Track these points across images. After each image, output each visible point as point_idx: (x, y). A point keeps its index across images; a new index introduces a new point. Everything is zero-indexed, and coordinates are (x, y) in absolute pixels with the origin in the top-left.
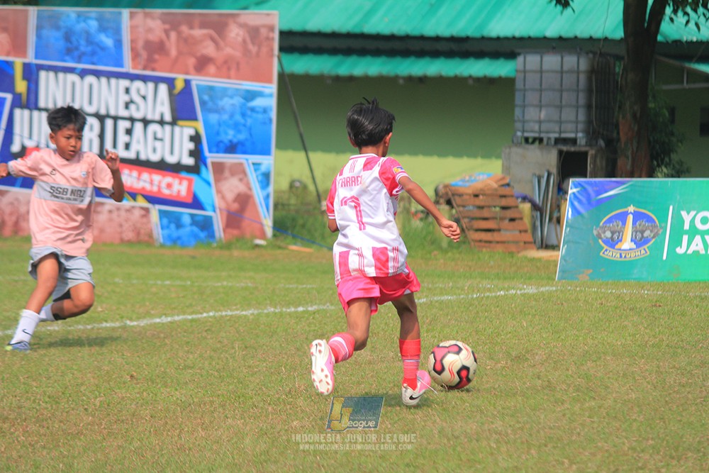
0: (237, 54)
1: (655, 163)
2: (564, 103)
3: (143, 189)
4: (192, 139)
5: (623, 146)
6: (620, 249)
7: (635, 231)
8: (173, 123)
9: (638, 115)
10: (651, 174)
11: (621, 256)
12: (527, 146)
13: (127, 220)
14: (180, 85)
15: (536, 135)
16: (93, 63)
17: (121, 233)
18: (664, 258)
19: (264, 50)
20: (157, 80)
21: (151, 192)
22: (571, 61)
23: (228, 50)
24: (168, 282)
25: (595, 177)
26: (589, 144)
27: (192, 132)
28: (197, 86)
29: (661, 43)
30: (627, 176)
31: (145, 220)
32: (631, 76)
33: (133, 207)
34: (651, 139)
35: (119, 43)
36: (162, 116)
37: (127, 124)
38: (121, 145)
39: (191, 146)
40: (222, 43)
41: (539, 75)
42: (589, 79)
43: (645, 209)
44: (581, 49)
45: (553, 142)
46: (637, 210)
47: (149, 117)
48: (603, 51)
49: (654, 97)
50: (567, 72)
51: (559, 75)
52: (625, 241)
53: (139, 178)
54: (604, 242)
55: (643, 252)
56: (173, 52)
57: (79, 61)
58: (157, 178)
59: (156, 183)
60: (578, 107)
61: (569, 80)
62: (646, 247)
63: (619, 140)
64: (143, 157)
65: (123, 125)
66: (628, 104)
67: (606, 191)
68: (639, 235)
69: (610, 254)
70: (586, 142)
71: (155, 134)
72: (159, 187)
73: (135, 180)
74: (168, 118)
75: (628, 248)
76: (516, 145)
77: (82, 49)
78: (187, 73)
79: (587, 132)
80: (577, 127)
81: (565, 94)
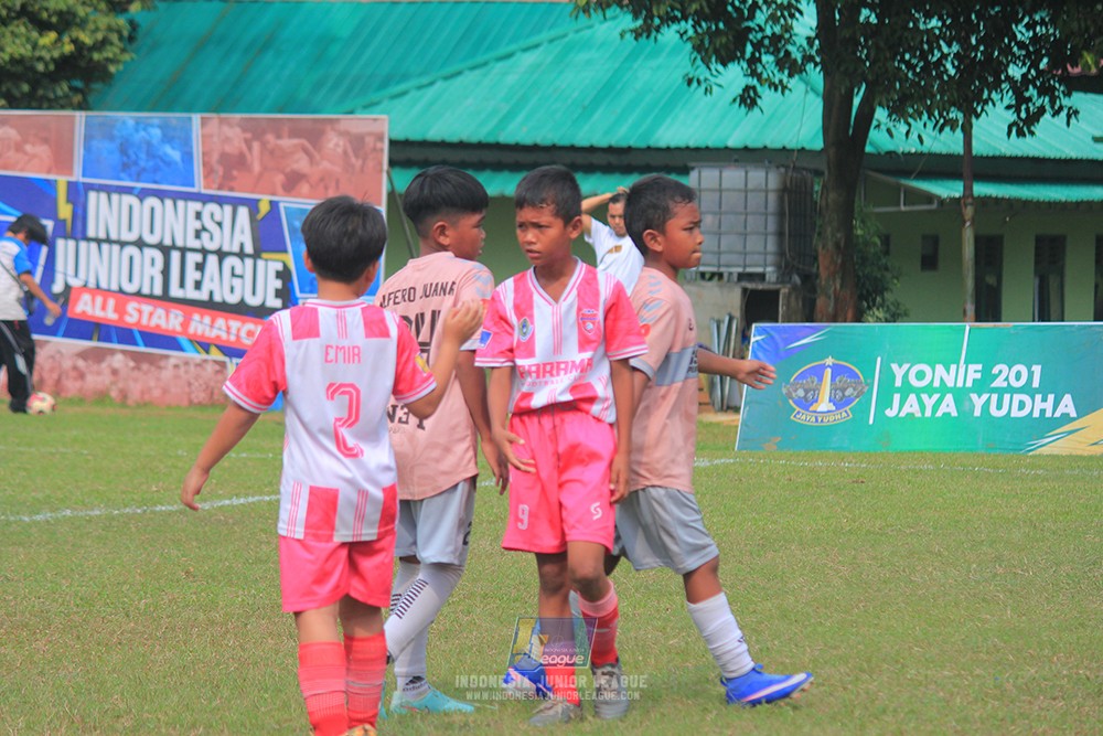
0: (337, 169)
1: (865, 304)
2: (749, 229)
3: (218, 337)
4: (279, 275)
5: (823, 283)
6: (815, 412)
7: (834, 389)
8: (256, 256)
9: (842, 244)
10: (858, 318)
11: (817, 421)
12: (703, 283)
13: (197, 377)
14: (264, 208)
15: (715, 269)
16: (155, 182)
17: (189, 394)
18: (871, 422)
19: (370, 164)
20: (236, 203)
21: (228, 341)
22: (757, 176)
23: (325, 165)
24: (244, 455)
25: (789, 322)
26: (782, 279)
27: (279, 267)
28: (285, 208)
29: (871, 155)
30: (828, 321)
31: (220, 377)
32: (832, 196)
33: (205, 361)
34: (861, 274)
35: (188, 157)
36: (242, 246)
37: (198, 257)
38: (190, 283)
39: (278, 284)
40: (317, 156)
41: (718, 194)
42: (781, 200)
43: (846, 361)
44: (770, 162)
45: (735, 277)
46: (837, 362)
47: (226, 248)
48: (797, 164)
49: (863, 221)
50: (752, 191)
51: (743, 194)
52: (822, 401)
53: (212, 326)
54: (795, 402)
55: (844, 414)
56: (257, 167)
57: (138, 180)
58: (235, 324)
59: (234, 331)
60: (766, 235)
61: (755, 201)
62: (847, 408)
63: (817, 276)
64: (217, 298)
65: (193, 258)
66: (829, 230)
67: (799, 340)
68: (840, 394)
69: (804, 418)
70: (778, 278)
71: (233, 268)
72: (238, 336)
73: (208, 329)
74: (249, 249)
75: (826, 410)
76: (689, 282)
77: (142, 164)
78: (273, 194)
79: (778, 267)
80: (765, 260)
81: (750, 218)
